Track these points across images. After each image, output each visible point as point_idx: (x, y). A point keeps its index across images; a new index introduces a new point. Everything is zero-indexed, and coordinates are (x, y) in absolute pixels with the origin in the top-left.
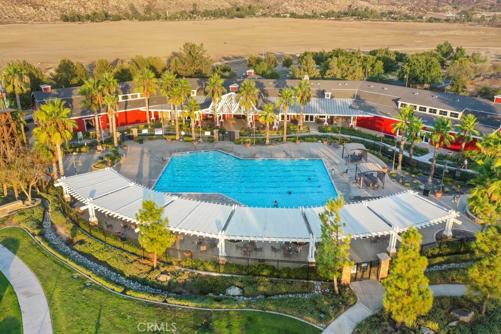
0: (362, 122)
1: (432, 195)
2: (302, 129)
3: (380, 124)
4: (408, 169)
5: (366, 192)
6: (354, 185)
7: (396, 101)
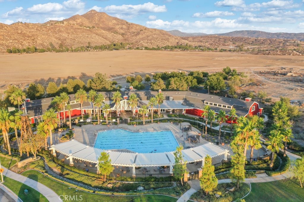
0: (188, 112)
1: (220, 144)
2: (160, 116)
3: (197, 112)
4: (210, 133)
5: (192, 145)
6: (187, 142)
7: (203, 101)
